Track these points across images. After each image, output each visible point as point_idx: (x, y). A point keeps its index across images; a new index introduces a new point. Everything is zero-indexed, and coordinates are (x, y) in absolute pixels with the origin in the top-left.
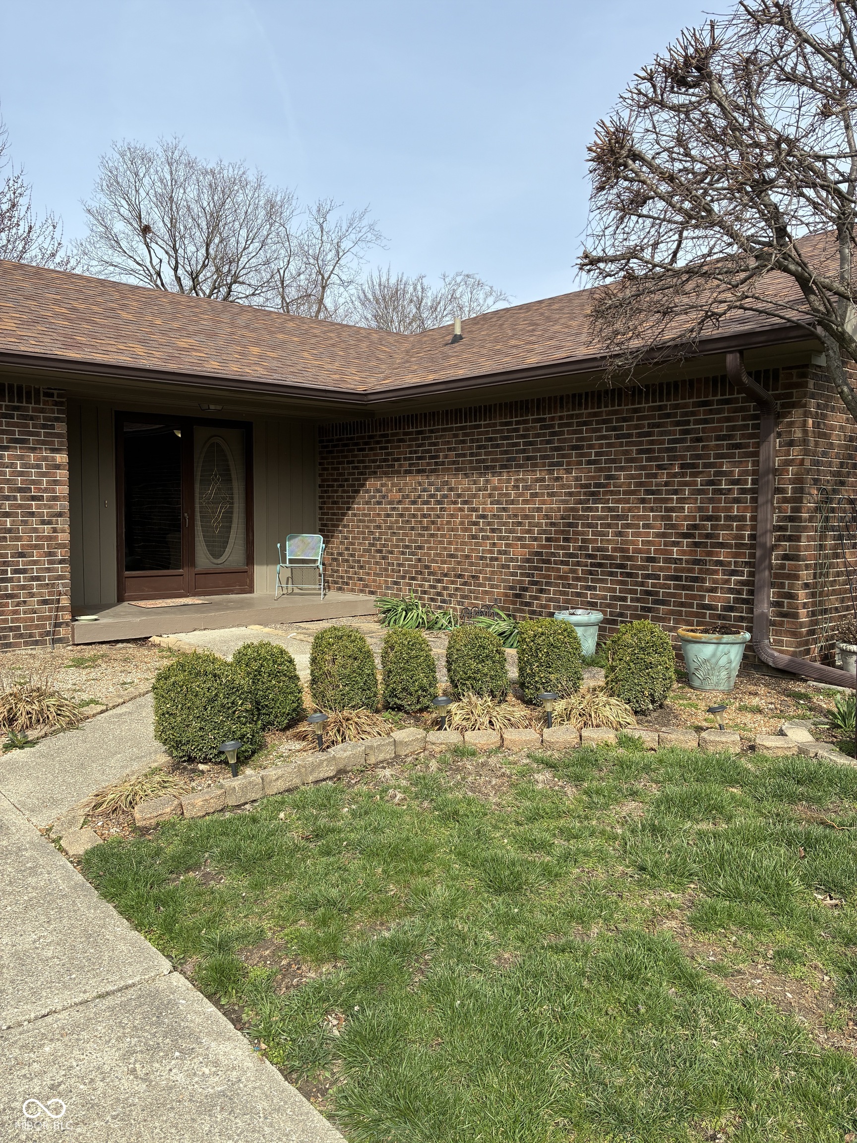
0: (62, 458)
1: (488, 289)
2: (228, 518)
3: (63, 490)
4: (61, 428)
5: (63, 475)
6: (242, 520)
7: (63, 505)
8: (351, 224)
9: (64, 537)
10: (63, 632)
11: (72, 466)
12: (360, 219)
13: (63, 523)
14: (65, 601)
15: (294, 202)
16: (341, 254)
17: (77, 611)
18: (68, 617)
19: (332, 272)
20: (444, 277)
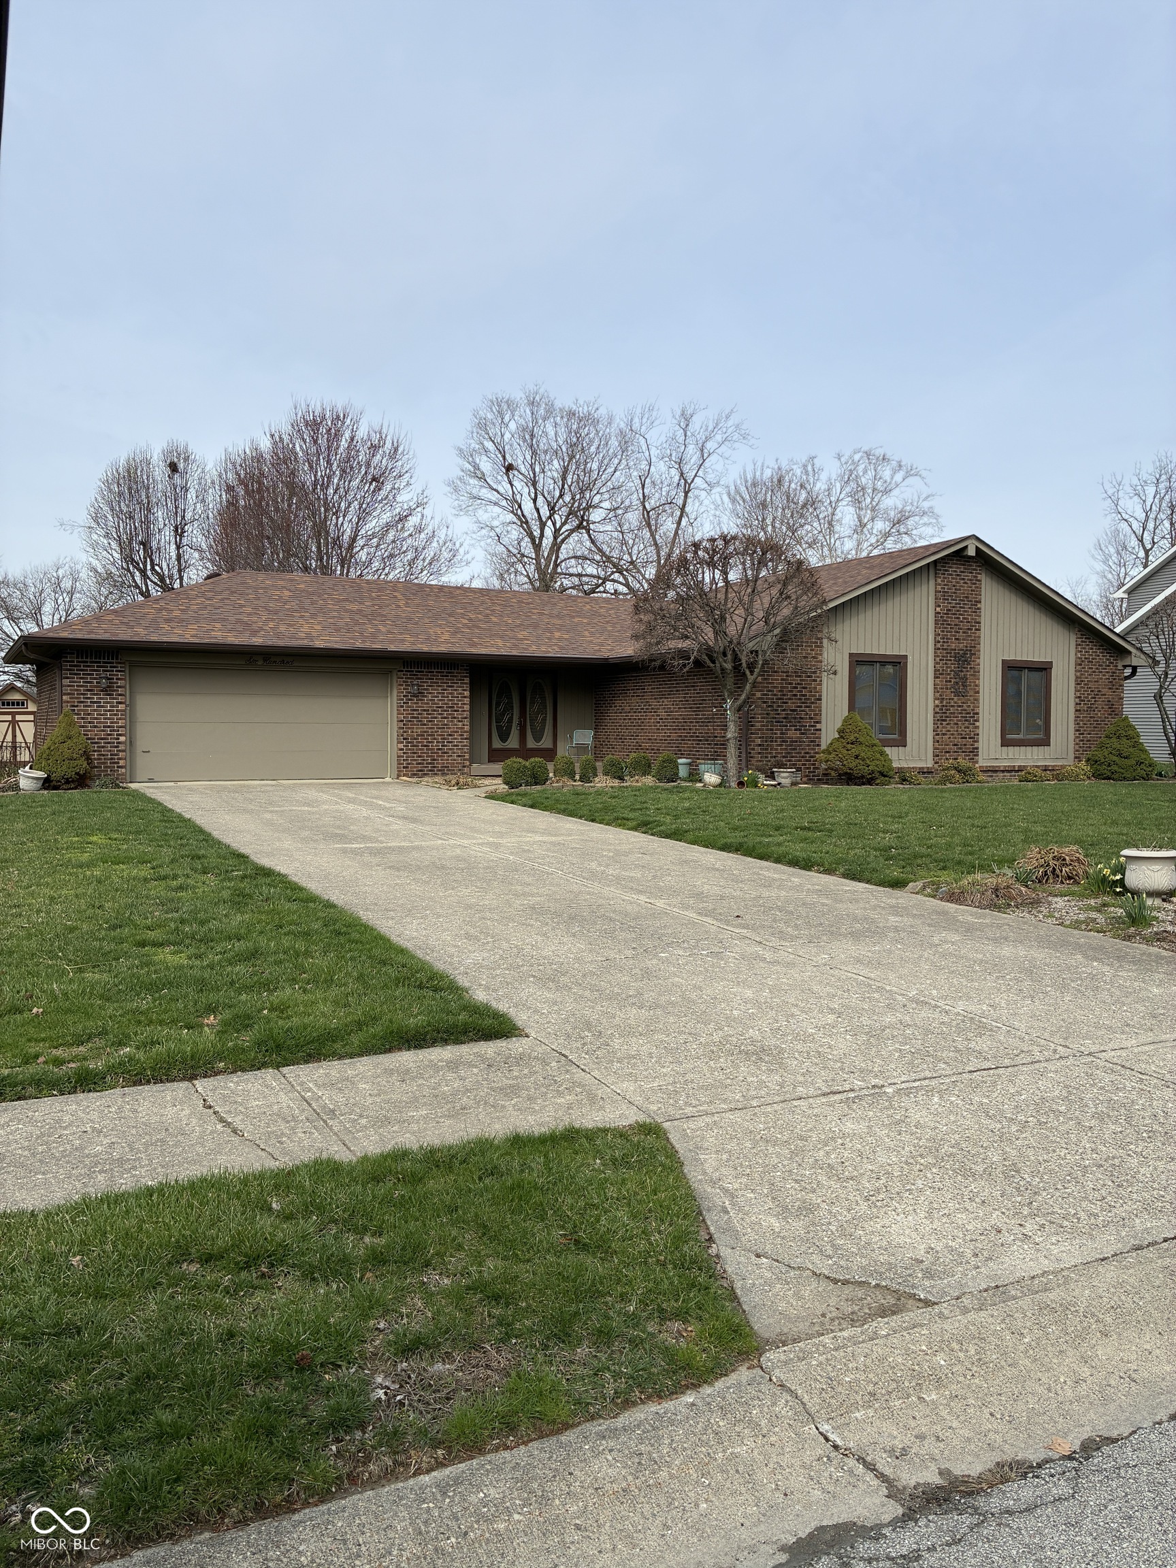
0: (467, 693)
1: (894, 464)
2: (544, 720)
3: (467, 707)
4: (467, 680)
5: (467, 701)
6: (552, 721)
7: (466, 714)
8: (717, 424)
9: (467, 728)
10: (466, 770)
11: (471, 697)
12: (727, 417)
13: (467, 722)
14: (467, 756)
15: (654, 414)
16: (706, 455)
17: (472, 762)
18: (468, 763)
19: (696, 476)
20: (839, 457)
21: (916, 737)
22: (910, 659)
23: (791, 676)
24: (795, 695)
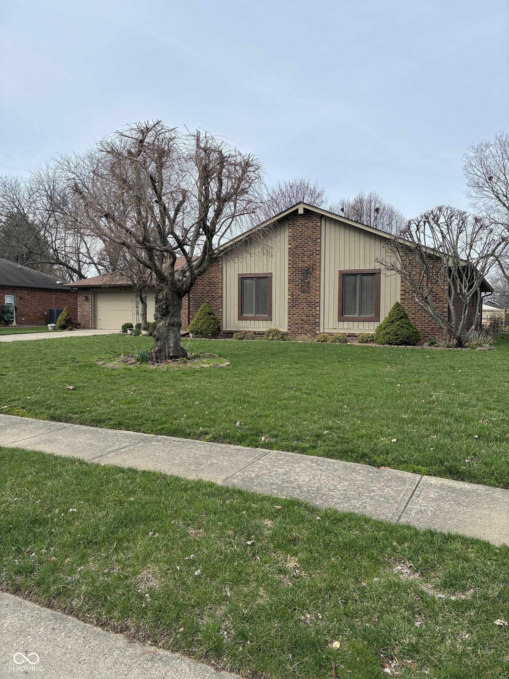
21: (278, 315)
22: (274, 275)
23: (206, 287)
24: (208, 295)
